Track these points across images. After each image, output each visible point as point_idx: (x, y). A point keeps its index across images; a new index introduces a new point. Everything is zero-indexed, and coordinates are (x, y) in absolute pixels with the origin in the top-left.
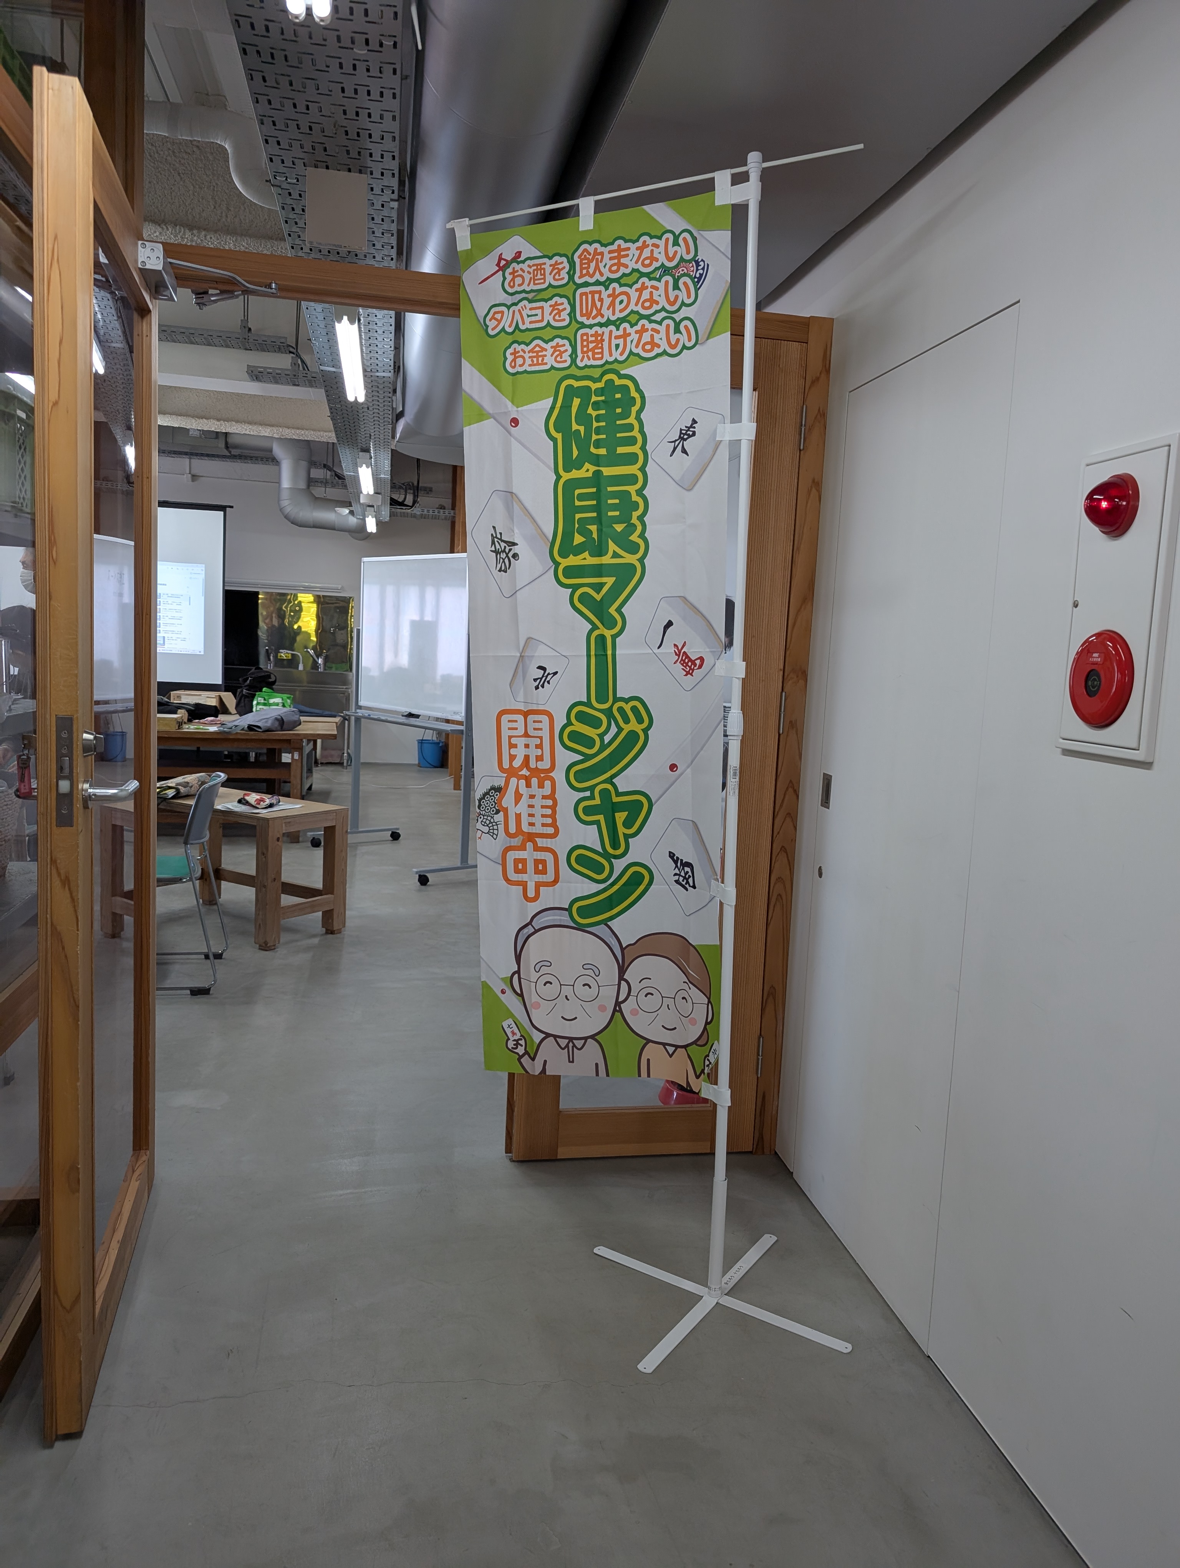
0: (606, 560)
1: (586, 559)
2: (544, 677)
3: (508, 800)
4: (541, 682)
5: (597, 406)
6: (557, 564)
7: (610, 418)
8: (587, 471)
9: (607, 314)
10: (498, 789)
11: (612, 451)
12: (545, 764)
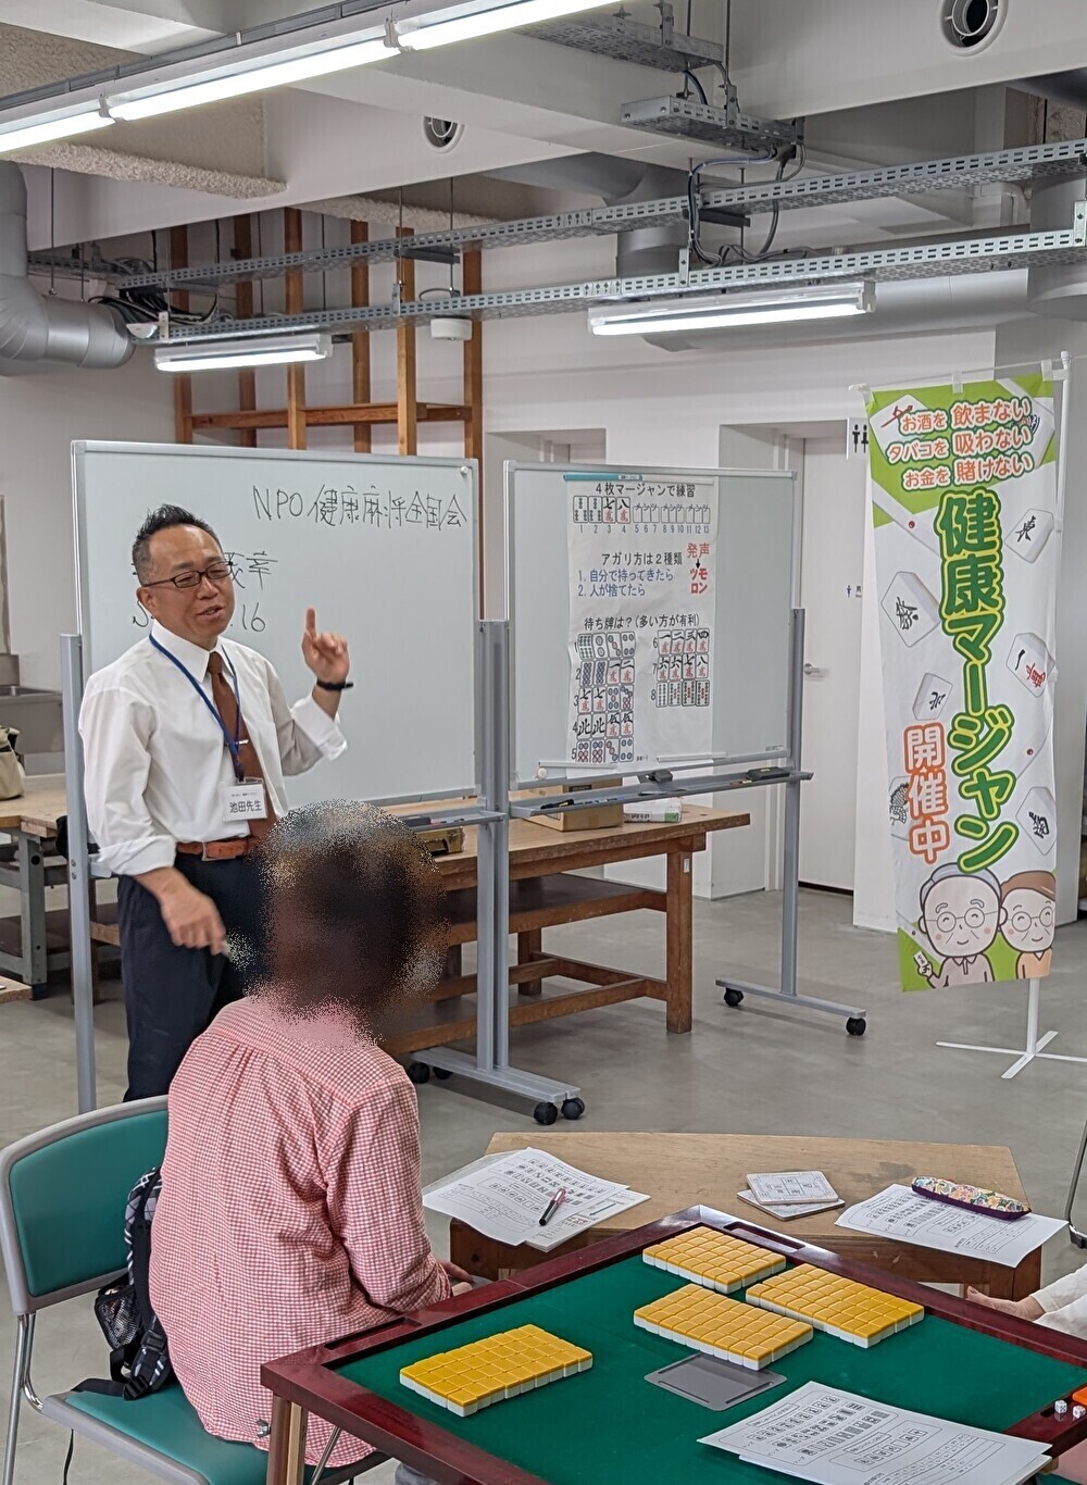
0: (977, 613)
1: (964, 614)
2: (937, 699)
3: (913, 793)
4: (934, 704)
5: (969, 511)
6: (944, 620)
7: (979, 519)
8: (965, 554)
9: (977, 450)
10: (906, 786)
11: (981, 541)
12: (937, 762)
